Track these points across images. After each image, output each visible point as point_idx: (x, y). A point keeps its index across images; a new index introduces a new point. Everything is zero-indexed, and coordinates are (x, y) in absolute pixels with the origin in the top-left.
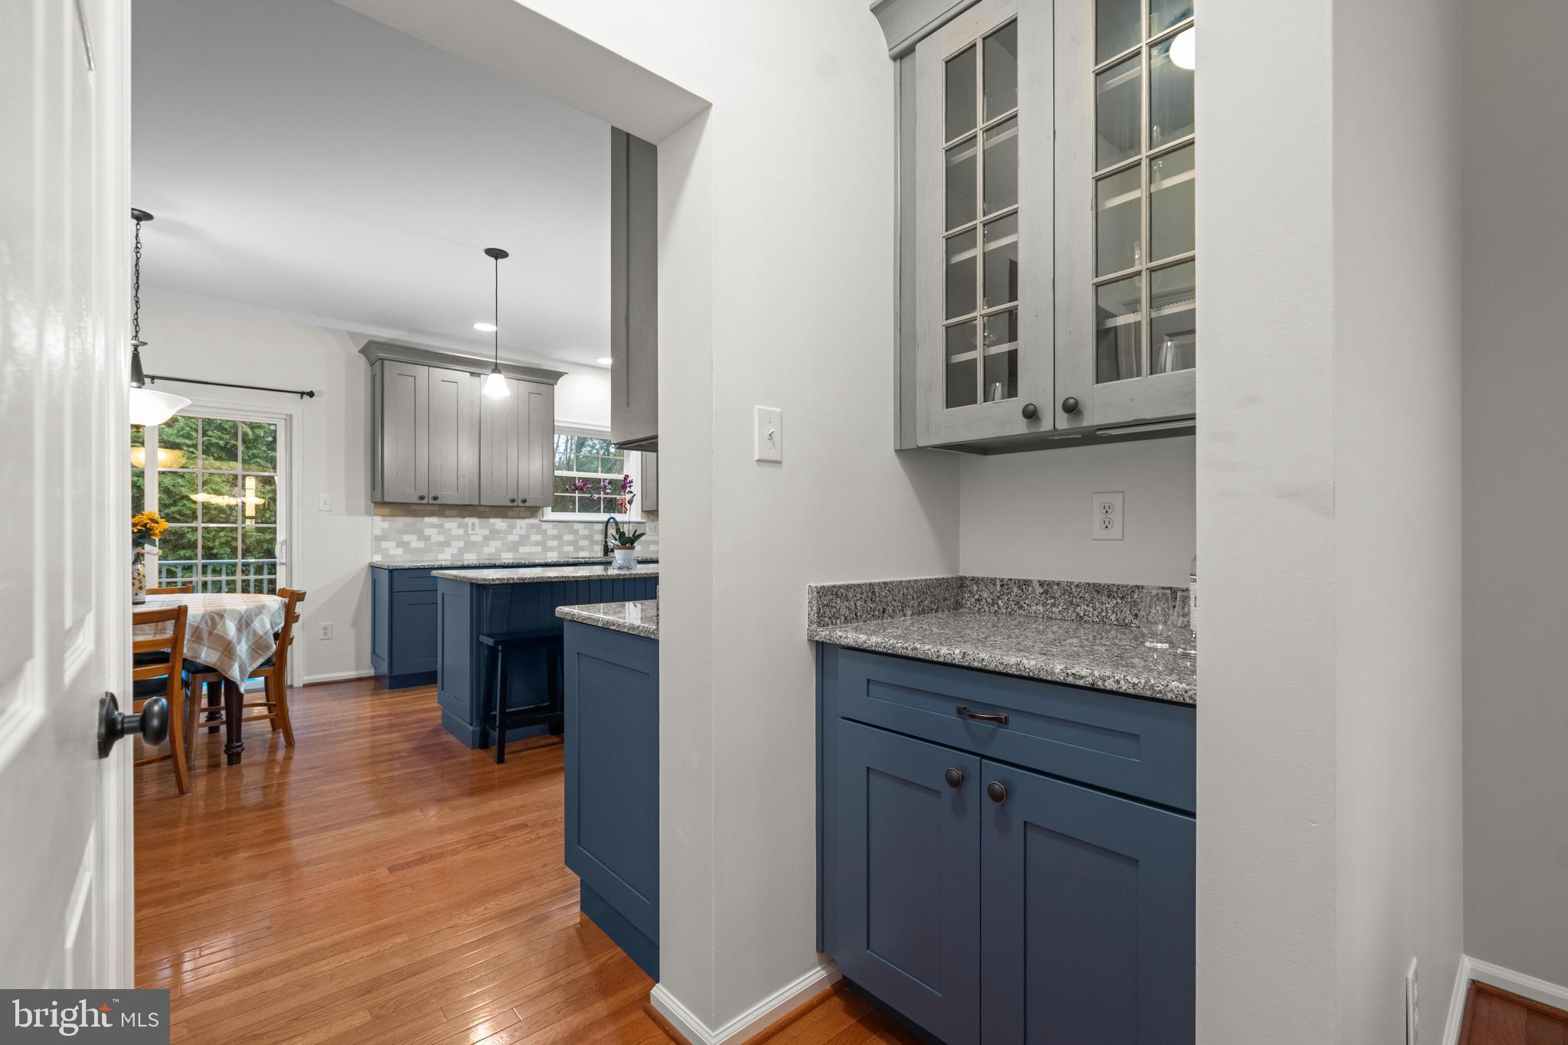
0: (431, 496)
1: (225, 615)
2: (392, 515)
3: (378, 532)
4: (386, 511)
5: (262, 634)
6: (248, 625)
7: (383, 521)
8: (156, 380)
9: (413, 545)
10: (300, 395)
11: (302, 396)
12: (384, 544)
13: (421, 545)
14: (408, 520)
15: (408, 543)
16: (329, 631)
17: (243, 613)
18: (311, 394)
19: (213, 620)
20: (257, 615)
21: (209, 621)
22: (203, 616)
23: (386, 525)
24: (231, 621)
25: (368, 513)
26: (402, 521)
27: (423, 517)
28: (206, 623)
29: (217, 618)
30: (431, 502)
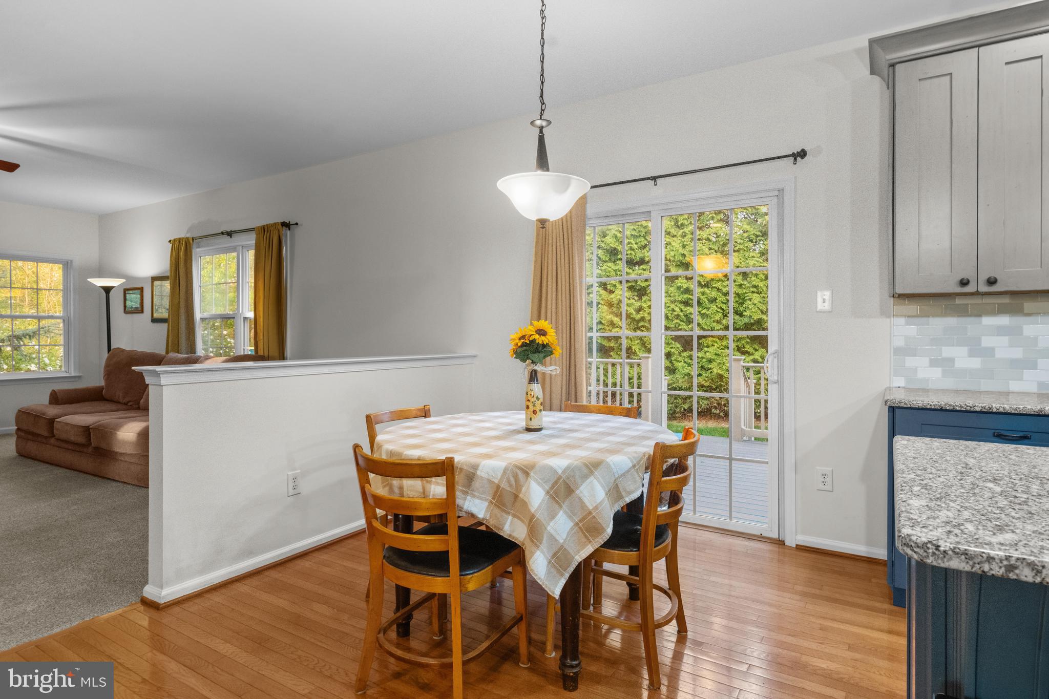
0: (983, 277)
1: (532, 474)
2: (924, 315)
3: (900, 342)
4: (913, 308)
5: (591, 508)
6: (569, 490)
7: (908, 324)
8: (658, 180)
9: (959, 364)
10: (792, 159)
11: (795, 159)
12: (910, 362)
13: (975, 363)
14: (952, 321)
15: (951, 360)
16: (828, 480)
17: (560, 472)
18: (802, 154)
19: (516, 477)
20: (585, 477)
21: (512, 479)
22: (505, 471)
23: (912, 330)
24: (539, 484)
25: (884, 313)
26: (939, 324)
27: (980, 316)
28: (509, 481)
29: (521, 476)
30: (984, 288)
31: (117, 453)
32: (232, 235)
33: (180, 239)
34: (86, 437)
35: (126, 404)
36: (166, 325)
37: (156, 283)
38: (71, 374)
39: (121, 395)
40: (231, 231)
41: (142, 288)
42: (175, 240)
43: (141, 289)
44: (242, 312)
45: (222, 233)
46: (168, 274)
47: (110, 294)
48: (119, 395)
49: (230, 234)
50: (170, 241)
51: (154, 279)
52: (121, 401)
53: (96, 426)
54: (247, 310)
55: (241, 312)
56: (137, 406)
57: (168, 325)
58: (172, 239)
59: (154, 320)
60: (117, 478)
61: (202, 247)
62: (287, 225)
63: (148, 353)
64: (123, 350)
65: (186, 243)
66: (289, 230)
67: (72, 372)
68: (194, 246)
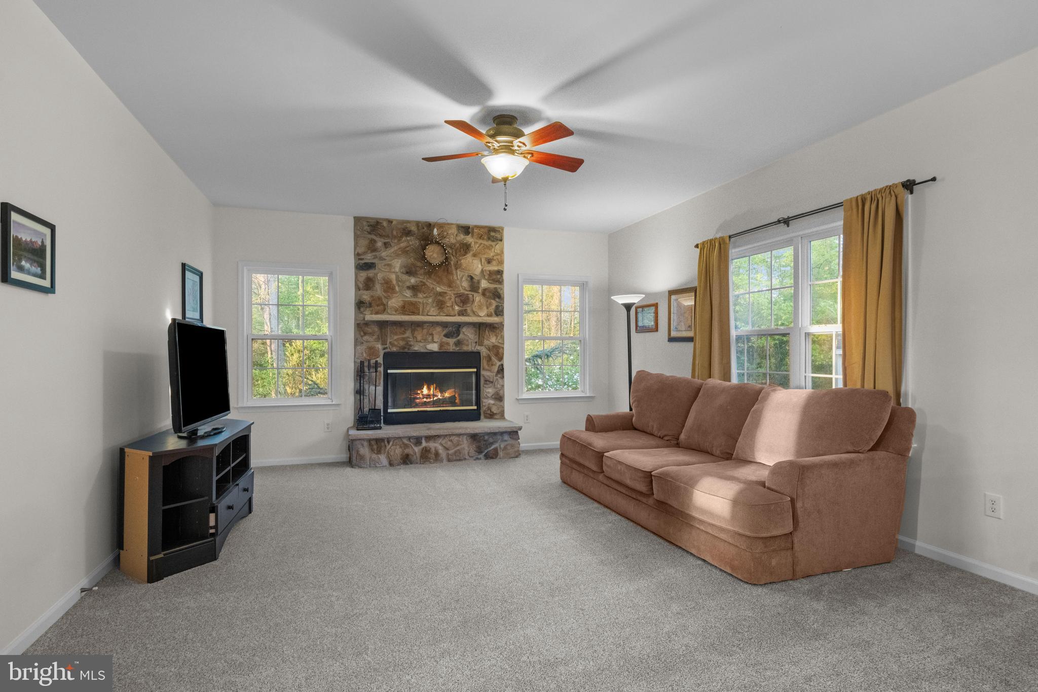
31: (694, 518)
32: (790, 222)
33: (711, 241)
34: (647, 486)
35: (661, 438)
36: (690, 345)
37: (673, 297)
38: (586, 394)
39: (655, 426)
40: (789, 218)
41: (657, 303)
42: (703, 243)
43: (656, 306)
44: (802, 326)
45: (779, 221)
46: (696, 284)
47: (631, 312)
48: (654, 426)
49: (786, 221)
50: (697, 246)
51: (672, 293)
52: (656, 433)
53: (657, 473)
54: (809, 324)
55: (800, 326)
56: (675, 442)
57: (695, 345)
58: (699, 242)
59: (671, 340)
60: (693, 551)
61: (739, 246)
62: (909, 186)
63: (680, 378)
64: (649, 374)
65: (720, 244)
66: (912, 193)
67: (588, 393)
68: (731, 246)
